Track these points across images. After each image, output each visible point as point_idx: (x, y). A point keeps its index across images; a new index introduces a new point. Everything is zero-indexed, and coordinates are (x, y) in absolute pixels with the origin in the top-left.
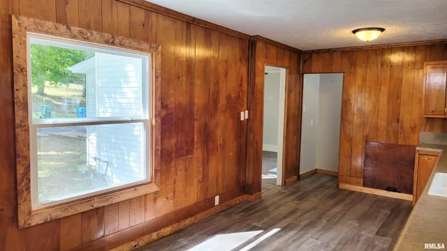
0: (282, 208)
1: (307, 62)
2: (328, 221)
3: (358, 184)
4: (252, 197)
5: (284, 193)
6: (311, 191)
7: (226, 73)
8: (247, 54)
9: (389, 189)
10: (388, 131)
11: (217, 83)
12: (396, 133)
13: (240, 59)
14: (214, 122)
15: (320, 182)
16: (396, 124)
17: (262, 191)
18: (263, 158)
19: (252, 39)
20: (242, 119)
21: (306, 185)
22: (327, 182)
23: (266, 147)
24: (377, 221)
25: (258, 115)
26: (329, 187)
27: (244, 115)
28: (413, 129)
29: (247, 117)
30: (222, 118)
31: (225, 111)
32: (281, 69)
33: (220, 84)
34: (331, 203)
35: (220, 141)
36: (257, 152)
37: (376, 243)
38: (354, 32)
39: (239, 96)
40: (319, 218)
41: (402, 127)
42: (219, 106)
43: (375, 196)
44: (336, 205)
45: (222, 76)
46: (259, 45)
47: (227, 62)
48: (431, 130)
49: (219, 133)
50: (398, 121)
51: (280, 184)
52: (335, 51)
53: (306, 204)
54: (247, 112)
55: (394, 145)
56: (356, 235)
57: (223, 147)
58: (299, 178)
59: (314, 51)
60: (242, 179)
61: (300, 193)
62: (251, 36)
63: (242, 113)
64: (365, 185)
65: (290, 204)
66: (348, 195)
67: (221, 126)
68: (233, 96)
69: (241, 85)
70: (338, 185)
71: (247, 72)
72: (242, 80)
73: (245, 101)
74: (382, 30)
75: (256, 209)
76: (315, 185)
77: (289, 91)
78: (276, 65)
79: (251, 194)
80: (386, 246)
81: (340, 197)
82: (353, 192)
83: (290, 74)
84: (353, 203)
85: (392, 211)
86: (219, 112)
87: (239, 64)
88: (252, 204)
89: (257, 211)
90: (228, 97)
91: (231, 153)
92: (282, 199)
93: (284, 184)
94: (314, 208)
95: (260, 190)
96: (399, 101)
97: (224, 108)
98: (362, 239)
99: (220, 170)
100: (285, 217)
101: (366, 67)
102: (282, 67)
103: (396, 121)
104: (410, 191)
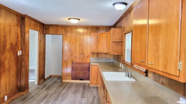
0: (41, 95)
1: (47, 29)
2: (62, 97)
3: (69, 79)
4: (24, 93)
5: (40, 88)
6: (52, 85)
7: (10, 32)
8: (20, 23)
9: (81, 80)
10: (80, 58)
11: (5, 36)
12: (83, 58)
13: (17, 25)
14: (4, 57)
15: (54, 81)
16: (82, 55)
17: (29, 88)
18: (30, 73)
19: (23, 16)
20: (19, 55)
21: (48, 83)
22: (57, 80)
23: (30, 68)
24: (80, 93)
25: (27, 53)
26: (58, 82)
27: (19, 53)
28: (88, 57)
29: (21, 54)
30: (8, 55)
31: (10, 51)
32: (36, 31)
33: (7, 37)
34: (61, 88)
35: (7, 67)
36: (26, 71)
37: (82, 101)
38: (69, 19)
39: (17, 43)
40: (58, 96)
41: (84, 56)
42: (7, 48)
43: (76, 83)
44: (63, 89)
45: (8, 33)
46: (26, 19)
47: (10, 26)
48: (93, 57)
49: (7, 62)
50: (83, 54)
51: (37, 84)
52: (59, 26)
53: (51, 91)
54: (21, 51)
55: (82, 63)
56: (74, 100)
57: (9, 70)
58: (45, 80)
59: (50, 25)
60: (19, 84)
61: (47, 87)
62: (22, 15)
63: (19, 52)
64: (72, 79)
65: (44, 92)
66: (66, 84)
67: (8, 59)
68: (14, 43)
69: (18, 38)
70: (62, 81)
71: (20, 32)
72: (18, 36)
73: (20, 45)
74: (79, 20)
75: (28, 98)
76: (52, 82)
77: (40, 41)
78: (34, 29)
79: (24, 91)
80: (86, 102)
81: (63, 86)
82: (68, 83)
83: (40, 34)
84: (69, 87)
85: (84, 87)
86: (6, 52)
87: (16, 28)
88: (24, 96)
89: (29, 99)
90: (11, 44)
91: (13, 72)
92: (39, 91)
93: (39, 84)
94: (55, 92)
95: (28, 89)
96: (83, 46)
97: (9, 49)
98: (77, 101)
99: (8, 82)
100: (43, 99)
101: (71, 33)
102: (37, 30)
103: (82, 54)
104: (88, 79)
